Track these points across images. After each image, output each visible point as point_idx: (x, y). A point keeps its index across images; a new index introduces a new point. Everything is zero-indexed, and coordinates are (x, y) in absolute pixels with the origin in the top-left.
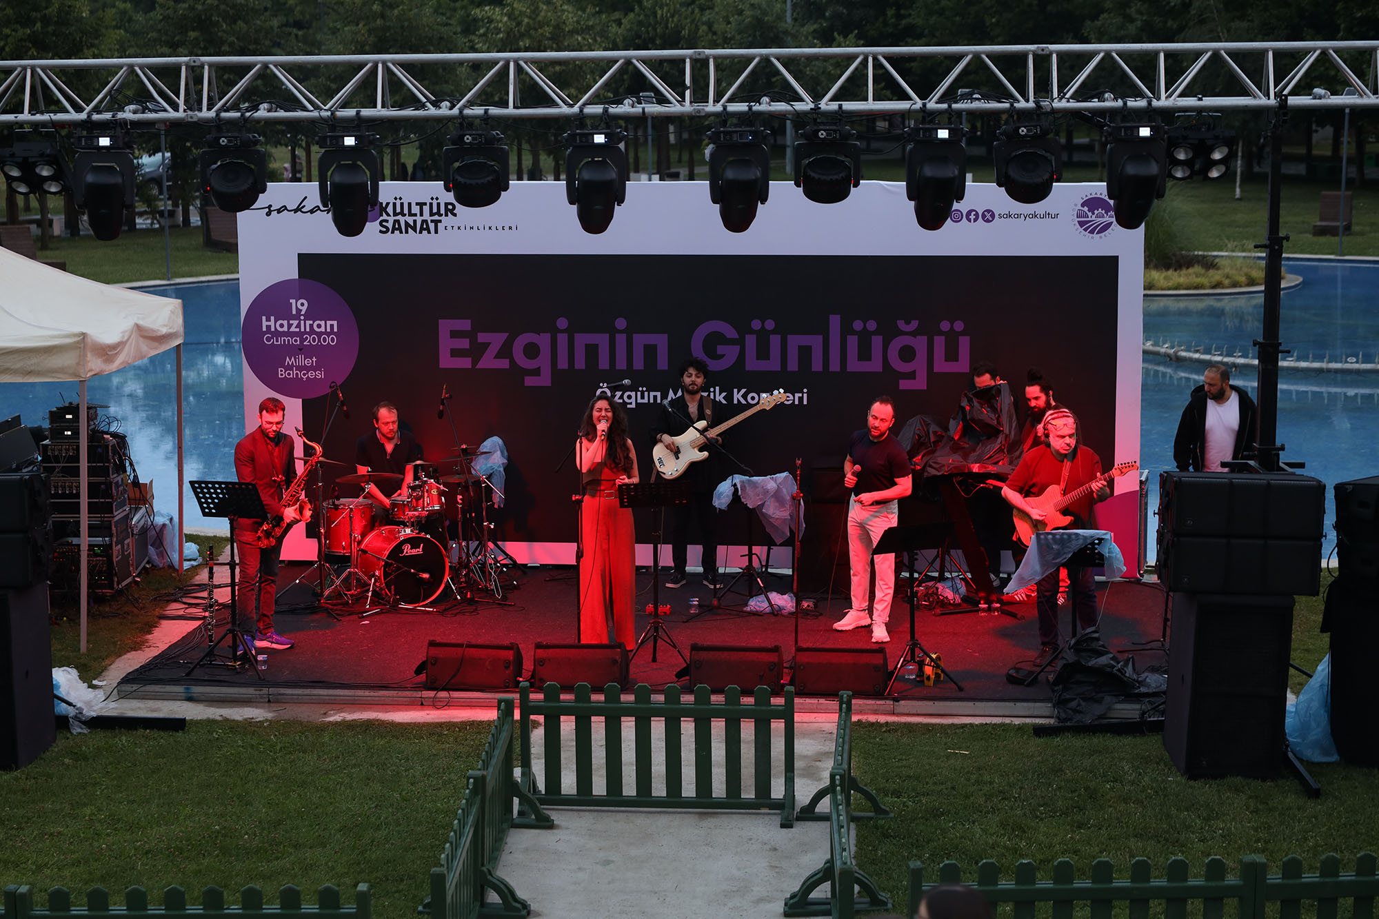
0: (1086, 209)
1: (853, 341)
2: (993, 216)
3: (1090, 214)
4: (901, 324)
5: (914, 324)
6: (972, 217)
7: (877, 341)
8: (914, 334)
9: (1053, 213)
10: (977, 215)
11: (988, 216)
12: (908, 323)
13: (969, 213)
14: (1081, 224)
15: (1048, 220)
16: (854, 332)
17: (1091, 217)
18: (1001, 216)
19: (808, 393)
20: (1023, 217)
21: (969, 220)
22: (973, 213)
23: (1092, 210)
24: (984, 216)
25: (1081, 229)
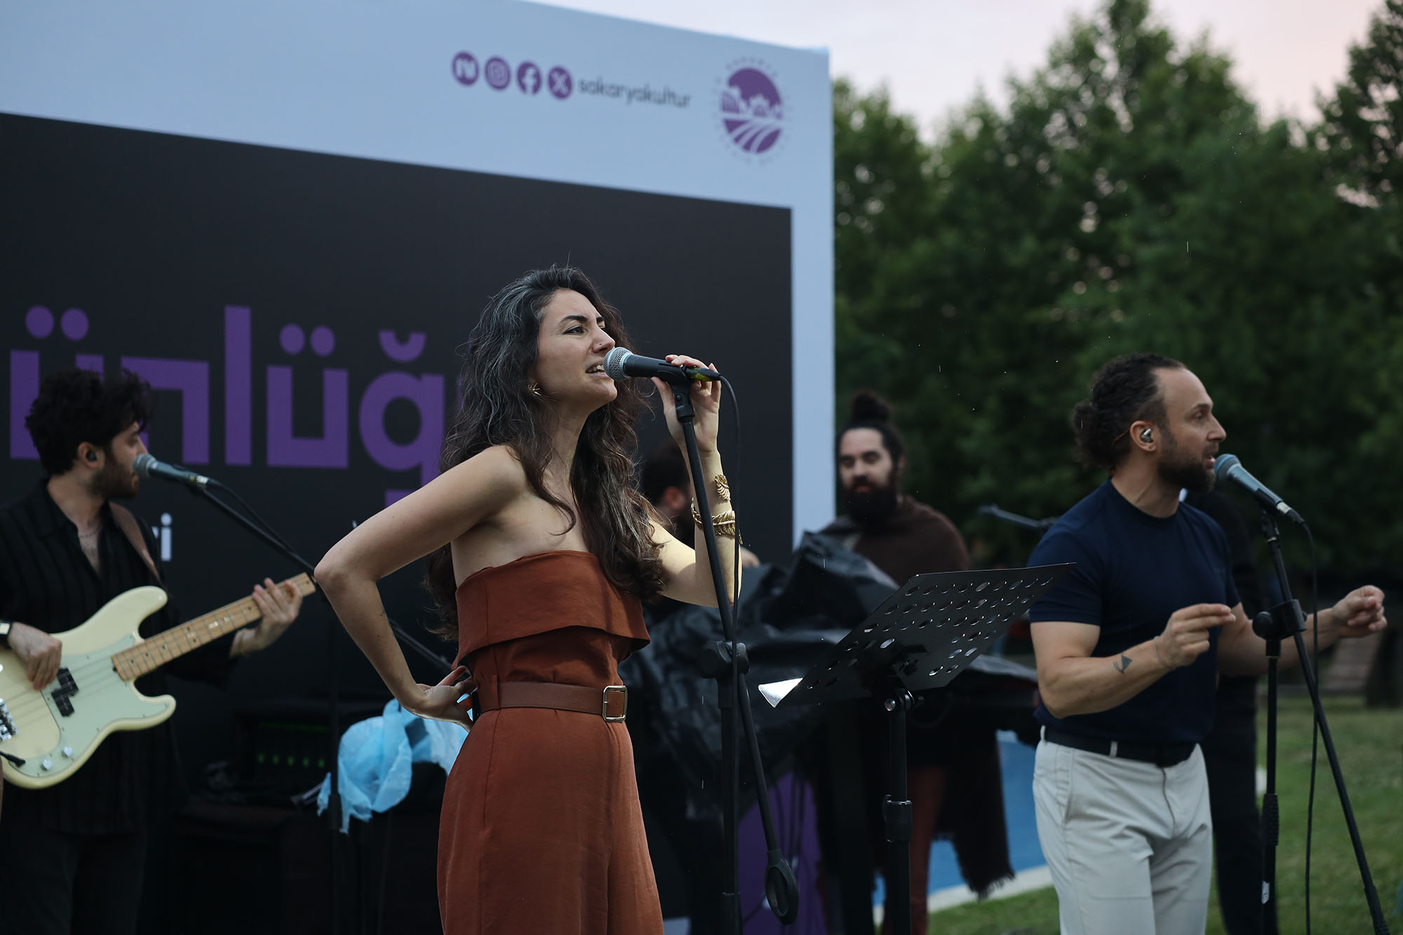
0: (735, 92)
1: (280, 380)
2: (568, 83)
3: (742, 105)
4: (387, 340)
5: (415, 346)
6: (529, 80)
7: (336, 383)
8: (416, 368)
9: (680, 92)
10: (537, 76)
11: (560, 83)
12: (402, 339)
13: (524, 68)
14: (731, 125)
15: (669, 110)
16: (282, 358)
17: (746, 113)
18: (584, 87)
19: (172, 526)
20: (624, 95)
21: (523, 87)
22: (530, 72)
23: (746, 96)
24: (552, 83)
25: (729, 138)
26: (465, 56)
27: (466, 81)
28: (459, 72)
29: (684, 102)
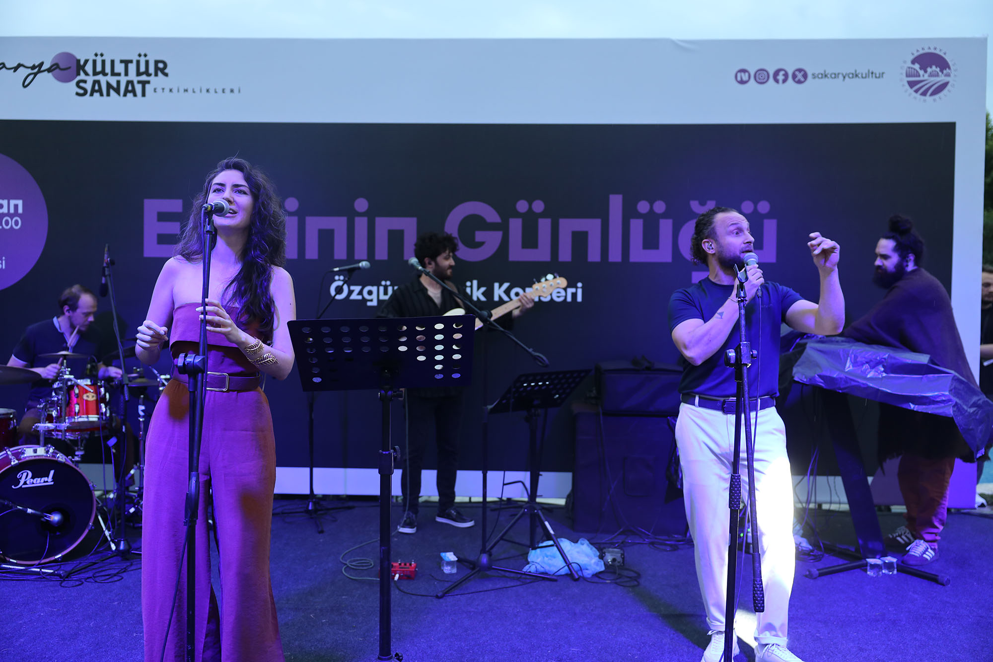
0: (917, 66)
1: (637, 226)
2: (805, 75)
3: (921, 72)
4: (695, 206)
6: (781, 77)
7: (666, 226)
9: (877, 71)
10: (786, 75)
11: (800, 76)
12: (703, 204)
13: (776, 73)
14: (912, 84)
15: (871, 81)
16: (639, 215)
17: (924, 76)
18: (814, 76)
19: (582, 288)
20: (841, 77)
21: (777, 81)
22: (782, 73)
23: (924, 68)
24: (794, 76)
25: (911, 91)
26: (743, 71)
27: (742, 82)
28: (739, 79)
29: (882, 75)
